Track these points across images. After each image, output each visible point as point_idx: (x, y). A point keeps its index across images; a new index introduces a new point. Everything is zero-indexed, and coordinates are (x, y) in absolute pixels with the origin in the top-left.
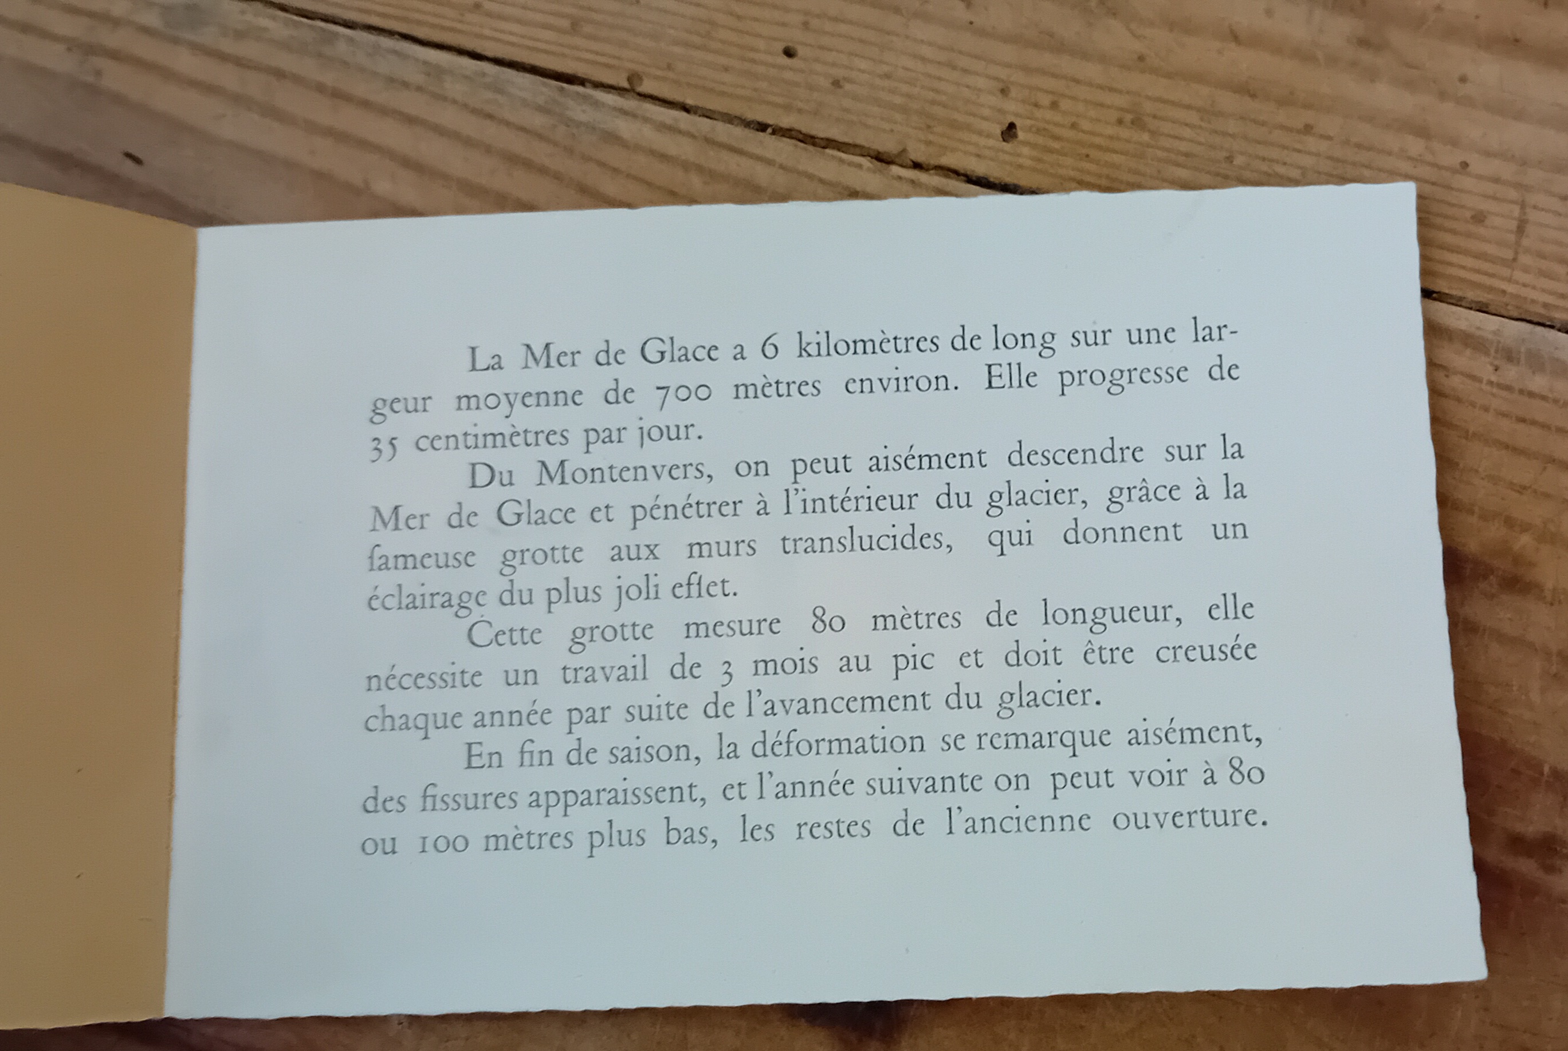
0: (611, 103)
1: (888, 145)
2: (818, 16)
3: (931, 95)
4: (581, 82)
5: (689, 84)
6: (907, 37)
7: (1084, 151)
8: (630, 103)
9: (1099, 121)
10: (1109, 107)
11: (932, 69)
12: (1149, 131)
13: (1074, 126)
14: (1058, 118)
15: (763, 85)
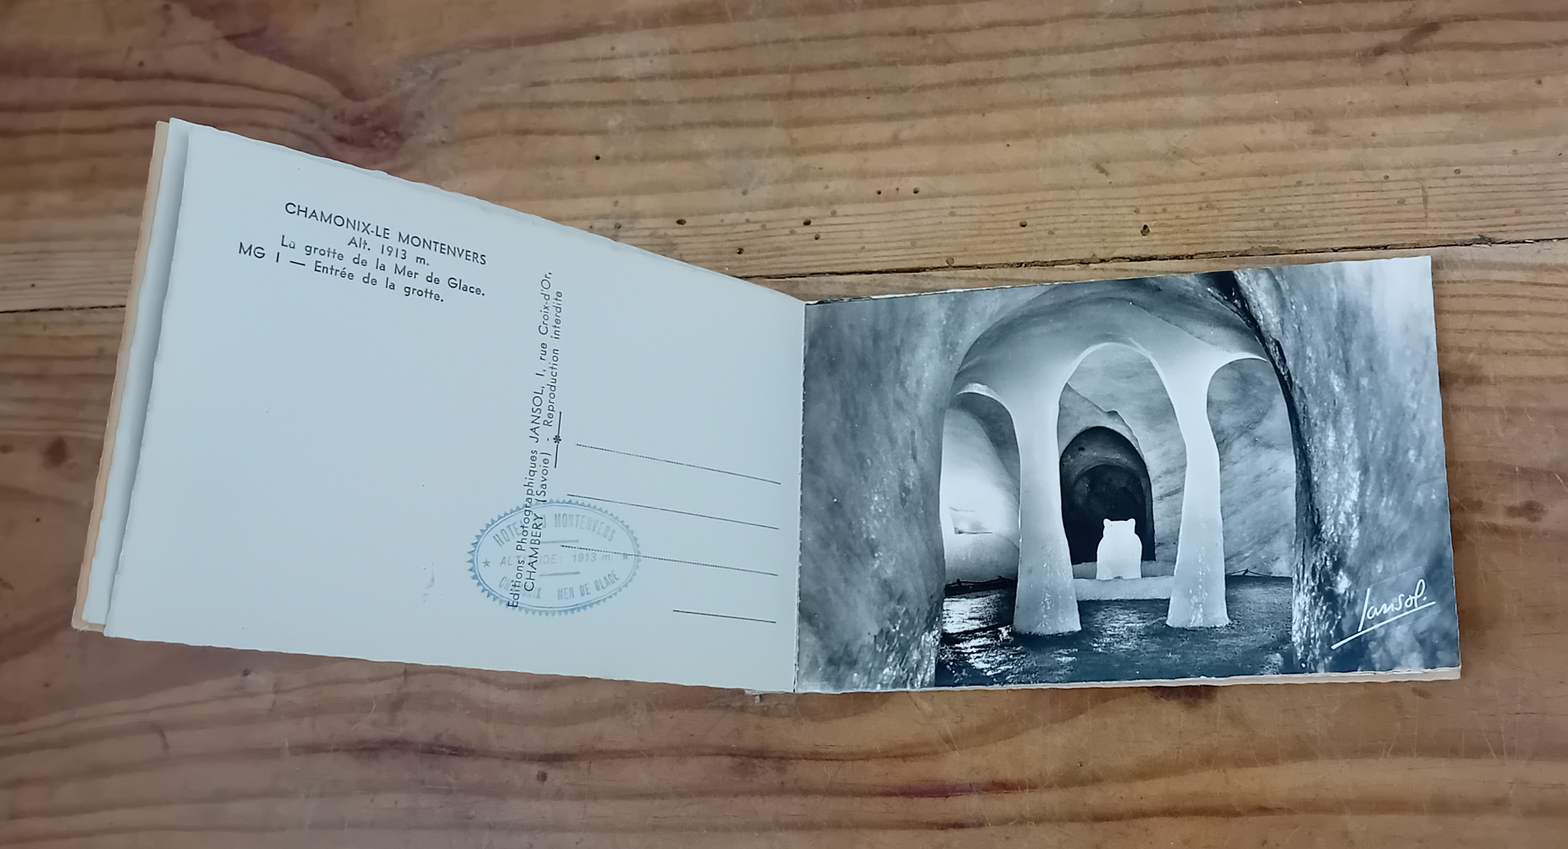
0: (941, 275)
1: (1085, 255)
2: (1033, 202)
3: (1100, 224)
4: (924, 270)
5: (977, 255)
6: (1080, 199)
7: (1186, 229)
8: (951, 273)
9: (1189, 211)
10: (1193, 203)
11: (1096, 211)
12: (1218, 209)
13: (1177, 218)
14: (1168, 216)
15: (1014, 244)
